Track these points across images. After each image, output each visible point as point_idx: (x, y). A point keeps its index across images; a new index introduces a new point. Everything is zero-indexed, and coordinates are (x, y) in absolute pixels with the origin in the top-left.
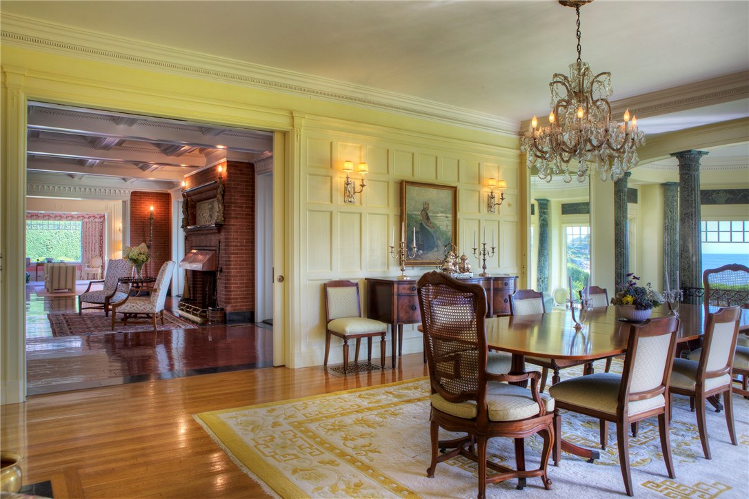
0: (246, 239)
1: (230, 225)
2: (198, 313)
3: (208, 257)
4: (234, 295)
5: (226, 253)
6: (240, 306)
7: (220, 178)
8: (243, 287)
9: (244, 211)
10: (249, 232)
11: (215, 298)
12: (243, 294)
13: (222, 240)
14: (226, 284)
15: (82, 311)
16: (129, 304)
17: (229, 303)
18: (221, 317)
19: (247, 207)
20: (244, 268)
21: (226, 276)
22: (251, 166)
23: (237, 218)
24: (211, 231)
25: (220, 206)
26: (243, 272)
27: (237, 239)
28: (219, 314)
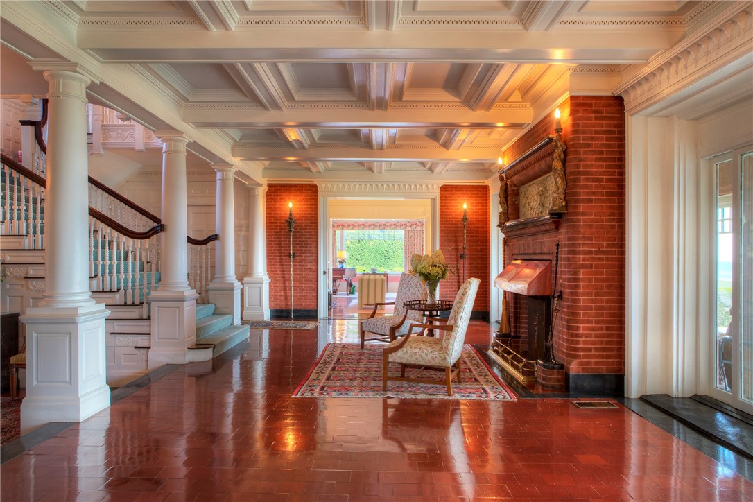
0: (608, 239)
1: (577, 214)
2: (520, 365)
3: (538, 271)
4: (585, 342)
5: (570, 266)
6: (597, 363)
7: (558, 131)
8: (601, 329)
9: (604, 187)
10: (613, 227)
11: (548, 344)
12: (602, 342)
13: (562, 242)
14: (569, 321)
15: (366, 343)
16: (409, 349)
17: (575, 357)
18: (559, 380)
19: (609, 180)
20: (604, 294)
21: (569, 307)
22: (617, 103)
23: (590, 201)
24: (543, 228)
25: (559, 180)
26: (602, 301)
27: (590, 239)
28: (555, 375)
